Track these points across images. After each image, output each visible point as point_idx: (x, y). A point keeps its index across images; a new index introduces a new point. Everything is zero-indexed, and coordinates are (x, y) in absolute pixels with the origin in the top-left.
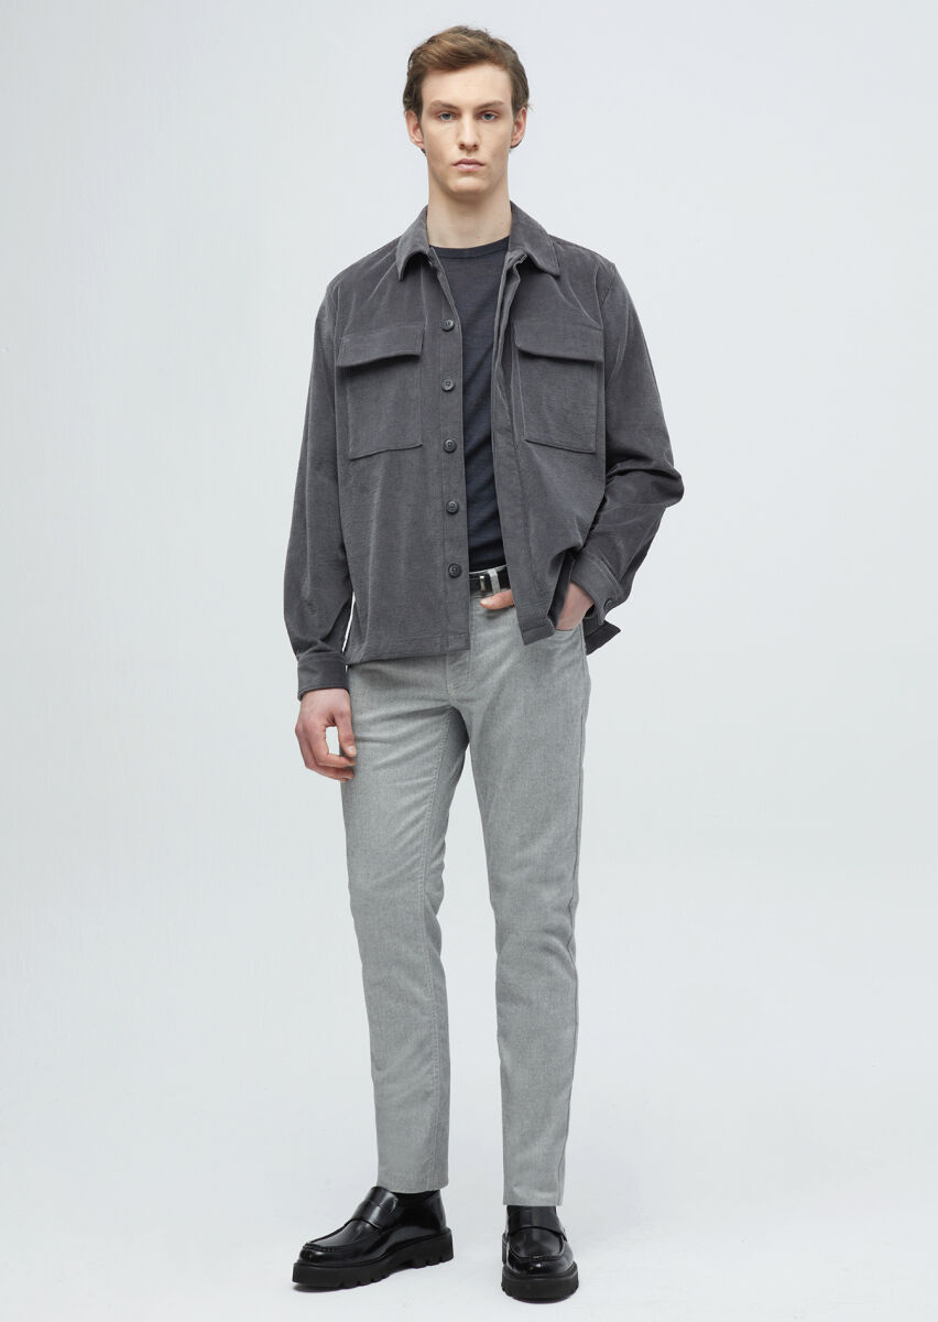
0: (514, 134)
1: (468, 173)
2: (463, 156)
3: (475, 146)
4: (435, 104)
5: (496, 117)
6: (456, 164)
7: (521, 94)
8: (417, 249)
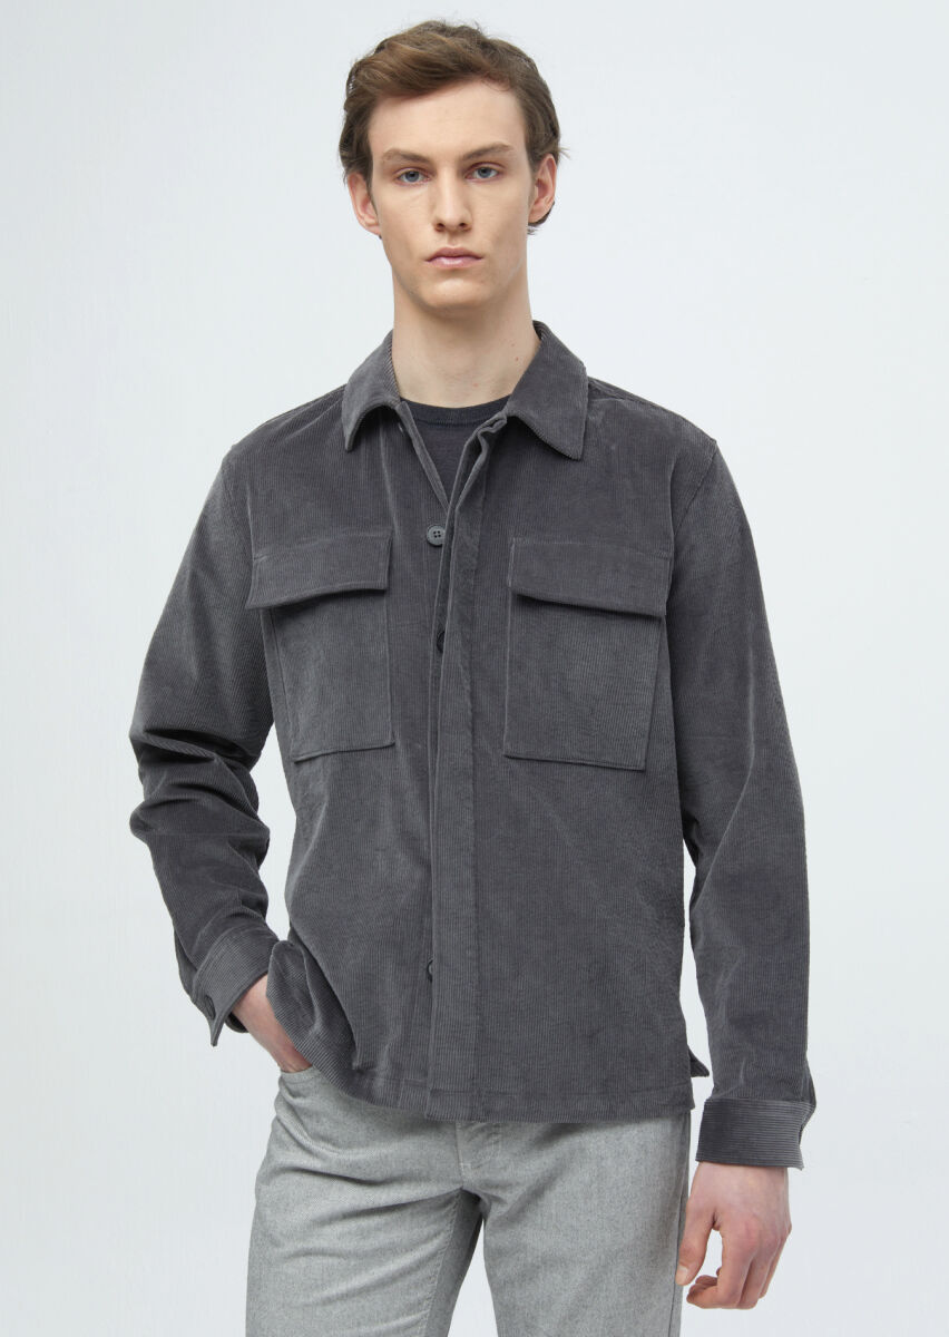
0: (534, 201)
1: (453, 273)
2: (443, 243)
5: (499, 173)
8: (380, 400)
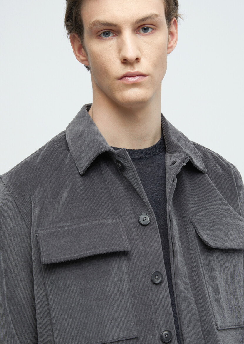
0: (169, 42)
1: (133, 84)
3: (137, 59)
4: (94, 24)
5: (153, 29)
6: (121, 78)
7: (172, 6)
